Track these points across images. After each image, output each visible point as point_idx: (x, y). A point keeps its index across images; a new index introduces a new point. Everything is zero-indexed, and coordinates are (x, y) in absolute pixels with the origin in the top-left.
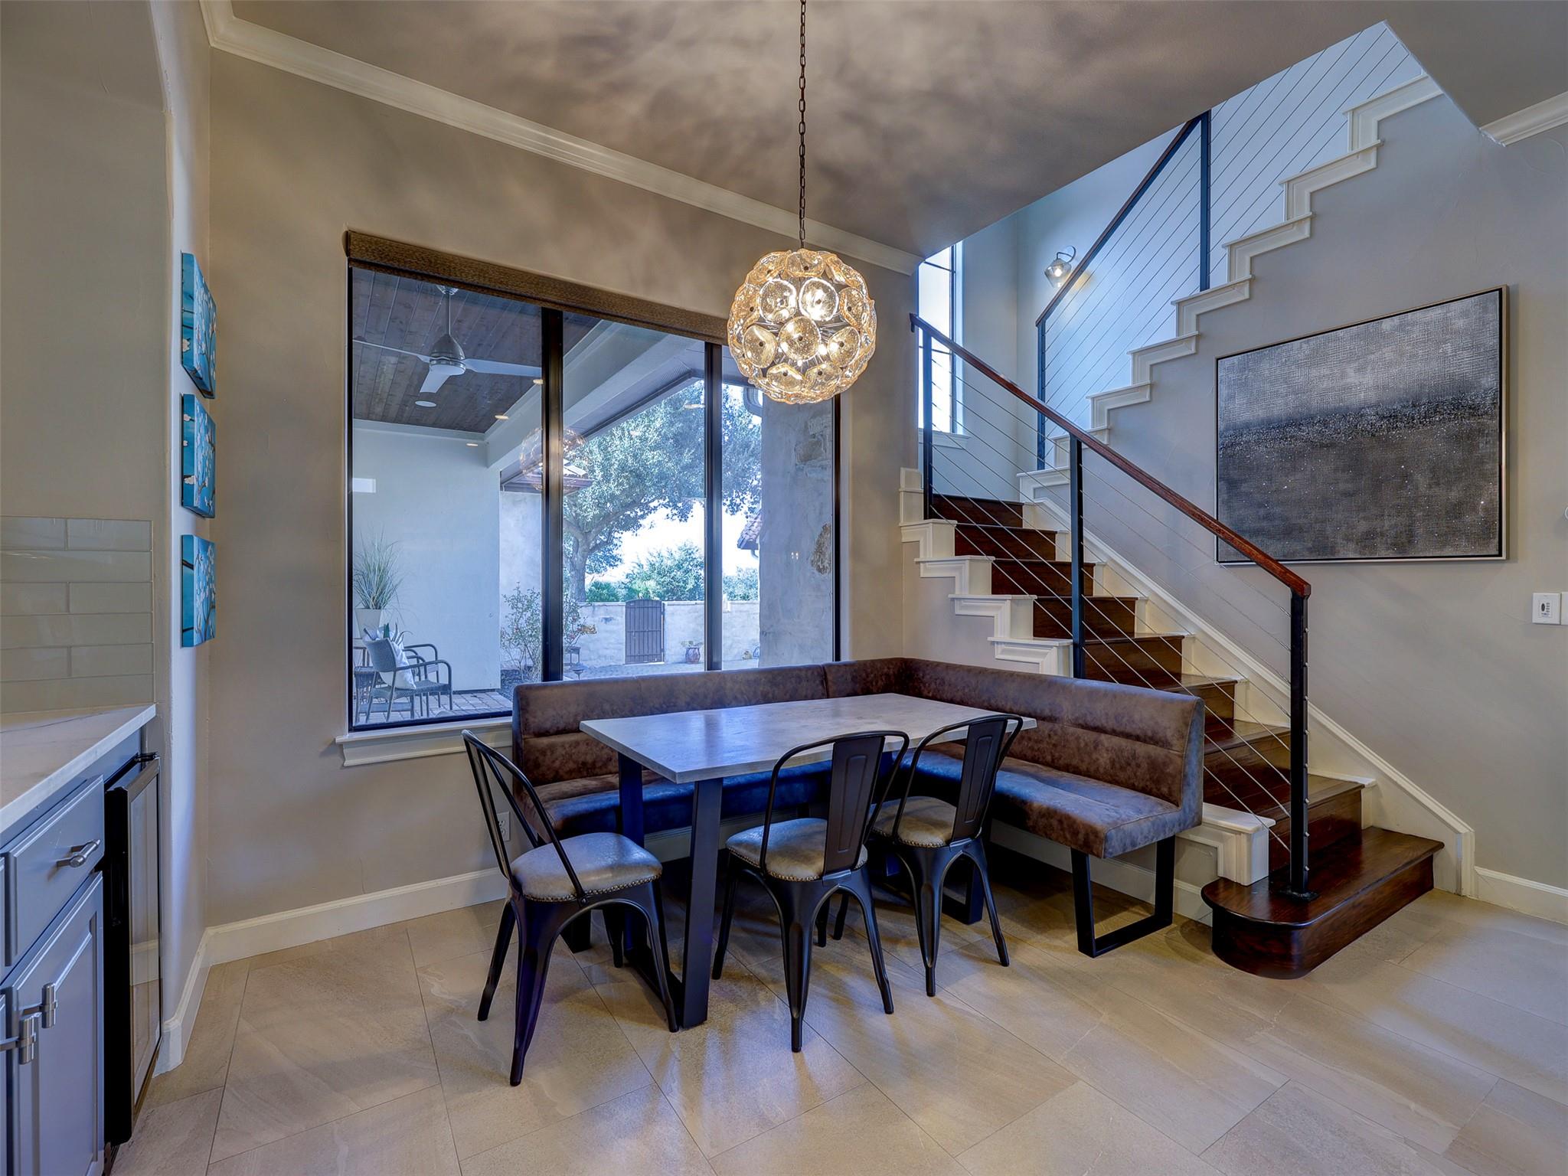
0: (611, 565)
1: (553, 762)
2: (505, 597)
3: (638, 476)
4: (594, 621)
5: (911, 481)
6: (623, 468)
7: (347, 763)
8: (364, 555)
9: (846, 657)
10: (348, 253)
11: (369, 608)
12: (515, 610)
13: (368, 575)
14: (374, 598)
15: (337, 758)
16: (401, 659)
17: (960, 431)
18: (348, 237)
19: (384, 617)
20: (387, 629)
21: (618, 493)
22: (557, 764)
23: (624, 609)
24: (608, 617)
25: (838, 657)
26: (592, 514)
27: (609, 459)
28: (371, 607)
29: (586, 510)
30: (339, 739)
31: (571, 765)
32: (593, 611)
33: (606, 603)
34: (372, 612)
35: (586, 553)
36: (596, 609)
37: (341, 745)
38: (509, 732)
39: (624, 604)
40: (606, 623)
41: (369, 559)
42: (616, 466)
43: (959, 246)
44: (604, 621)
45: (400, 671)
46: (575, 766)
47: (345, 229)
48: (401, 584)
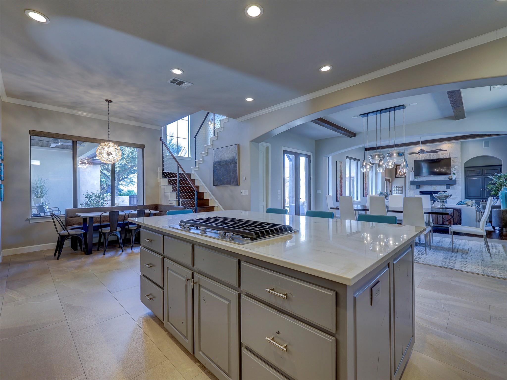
0: (133, 184)
1: (73, 222)
2: (84, 194)
3: (133, 158)
4: (118, 202)
5: (160, 170)
6: (128, 156)
7: (30, 222)
8: (36, 183)
9: (145, 204)
10: (30, 134)
11: (37, 198)
12: (87, 198)
13: (37, 189)
14: (39, 195)
15: (28, 222)
16: (46, 210)
17: (190, 156)
18: (30, 131)
19: (42, 200)
20: (43, 203)
21: (127, 163)
22: (74, 222)
23: (128, 198)
24: (123, 200)
25: (144, 204)
26: (118, 170)
27: (123, 153)
28: (38, 197)
29: (116, 168)
30: (28, 218)
31: (77, 223)
32: (118, 199)
33: (122, 196)
34: (39, 199)
35: (118, 181)
36: (119, 198)
37: (29, 219)
38: (65, 217)
39: (128, 196)
40: (122, 202)
41: (37, 185)
42: (126, 155)
43: (189, 116)
44: (122, 201)
45: (46, 213)
46: (78, 223)
47: (29, 130)
48: (48, 191)
